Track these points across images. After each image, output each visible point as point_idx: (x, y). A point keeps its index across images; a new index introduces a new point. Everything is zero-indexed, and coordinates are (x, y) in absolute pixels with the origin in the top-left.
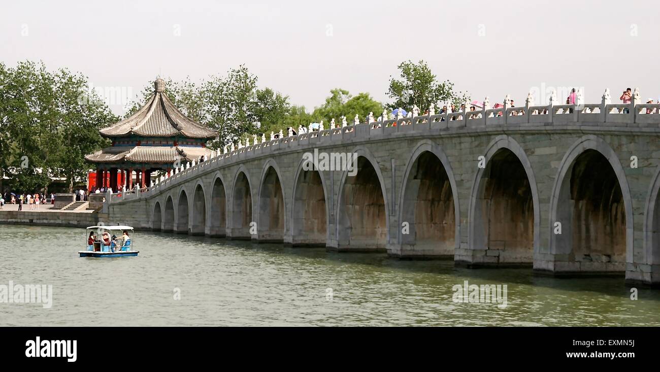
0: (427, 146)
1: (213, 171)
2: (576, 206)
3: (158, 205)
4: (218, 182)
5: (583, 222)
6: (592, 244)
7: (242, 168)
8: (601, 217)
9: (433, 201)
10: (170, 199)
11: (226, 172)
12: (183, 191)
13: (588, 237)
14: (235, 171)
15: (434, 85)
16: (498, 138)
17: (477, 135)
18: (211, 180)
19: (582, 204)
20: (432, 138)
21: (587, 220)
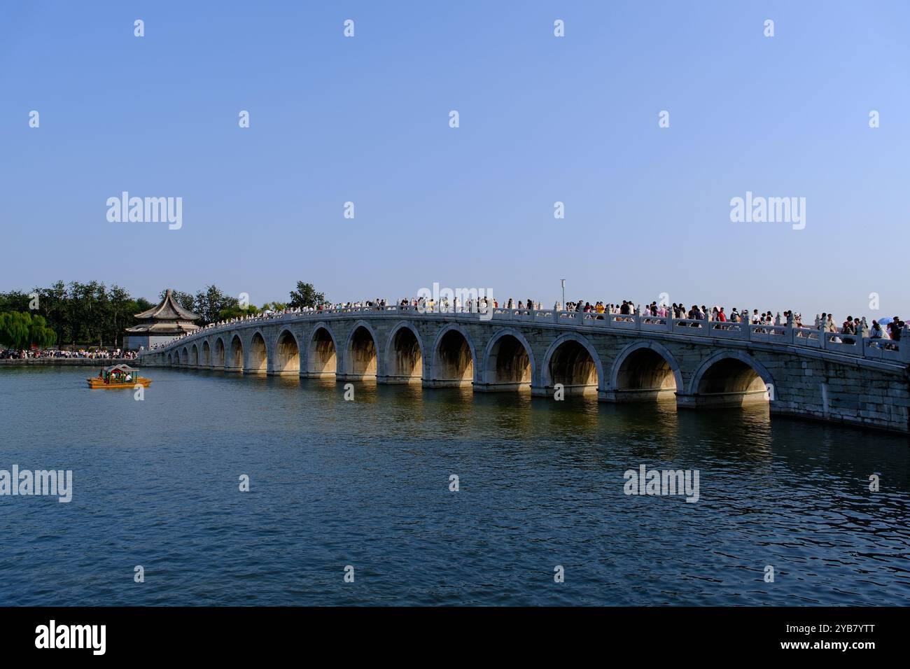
0: (322, 325)
1: (203, 337)
4: (206, 343)
6: (405, 372)
7: (220, 336)
9: (324, 353)
10: (177, 352)
11: (210, 337)
12: (185, 348)
13: (402, 369)
14: (216, 337)
16: (358, 321)
17: (348, 320)
18: (202, 342)
19: (400, 353)
20: (324, 321)
21: (402, 360)
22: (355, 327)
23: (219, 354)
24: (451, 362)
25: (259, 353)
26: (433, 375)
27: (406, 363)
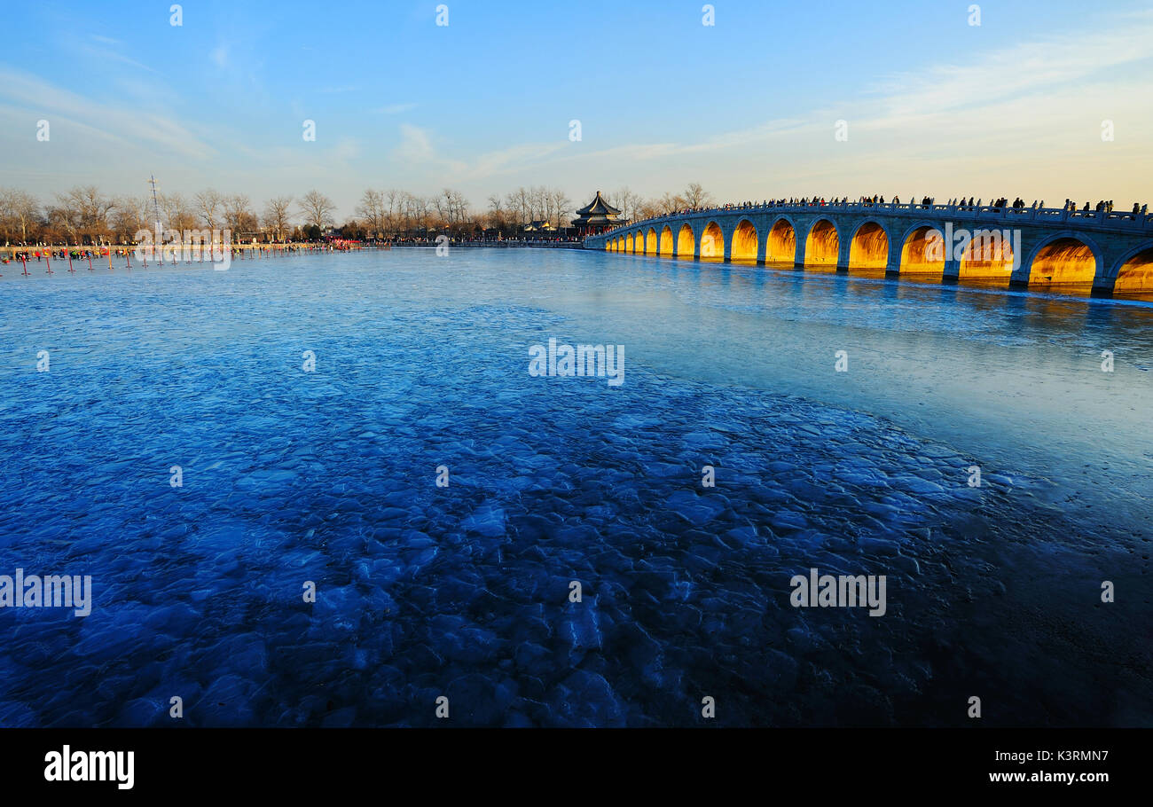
3: (609, 240)
22: (778, 218)
23: (651, 239)
24: (864, 247)
25: (685, 239)
26: (848, 257)
27: (820, 248)
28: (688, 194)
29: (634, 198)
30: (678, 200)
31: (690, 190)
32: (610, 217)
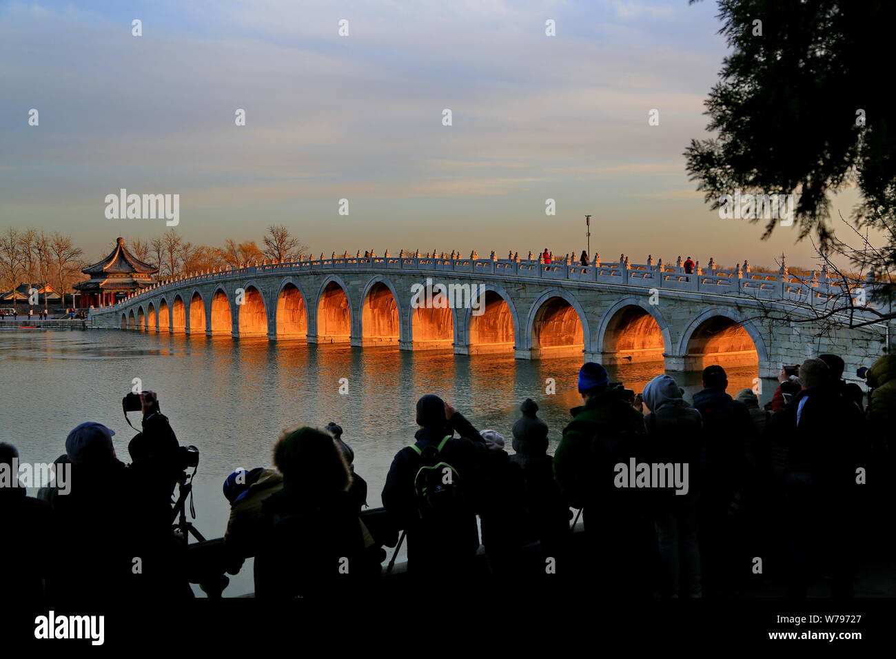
0: (290, 280)
1: (160, 294)
2: (373, 312)
3: (124, 315)
4: (163, 301)
5: (377, 321)
7: (178, 293)
8: (386, 317)
9: (293, 311)
10: (132, 311)
11: (168, 295)
12: (141, 307)
13: (379, 329)
14: (175, 294)
15: (288, 239)
16: (329, 275)
17: (318, 274)
20: (293, 275)
21: (378, 319)
22: (326, 282)
23: (179, 313)
24: (431, 321)
25: (222, 312)
26: (411, 336)
27: (383, 323)
28: (268, 242)
29: (185, 248)
30: (249, 250)
31: (271, 237)
32: (142, 278)
